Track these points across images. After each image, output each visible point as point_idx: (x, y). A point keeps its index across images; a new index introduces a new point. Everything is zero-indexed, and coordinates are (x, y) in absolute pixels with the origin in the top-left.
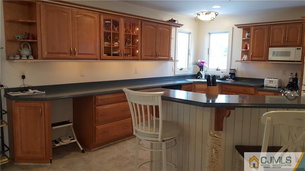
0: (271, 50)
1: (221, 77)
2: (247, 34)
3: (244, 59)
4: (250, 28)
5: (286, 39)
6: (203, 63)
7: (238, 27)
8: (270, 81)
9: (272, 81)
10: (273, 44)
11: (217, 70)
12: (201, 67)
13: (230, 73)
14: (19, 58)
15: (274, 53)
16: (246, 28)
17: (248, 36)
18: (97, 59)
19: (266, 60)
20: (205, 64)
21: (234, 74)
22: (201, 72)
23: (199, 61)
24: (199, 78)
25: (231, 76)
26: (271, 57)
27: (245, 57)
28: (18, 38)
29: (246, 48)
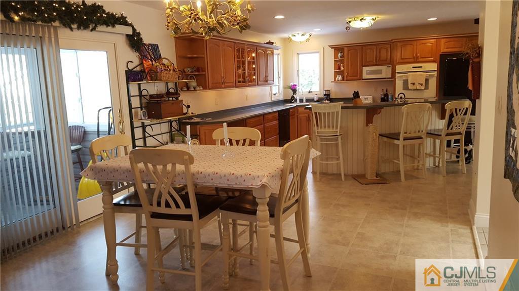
0: (365, 69)
1: (316, 100)
2: (339, 55)
3: (338, 79)
4: (343, 49)
5: (378, 58)
6: (296, 85)
7: (332, 48)
8: (365, 98)
9: (367, 98)
10: (367, 64)
11: (309, 92)
12: (294, 91)
13: (325, 95)
14: (186, 89)
15: (367, 72)
16: (338, 49)
17: (341, 57)
18: (233, 87)
19: (361, 79)
20: (297, 87)
21: (329, 95)
22: (295, 96)
23: (292, 84)
24: (293, 103)
25: (327, 98)
26: (365, 76)
27: (339, 78)
28: (189, 71)
29: (339, 68)
